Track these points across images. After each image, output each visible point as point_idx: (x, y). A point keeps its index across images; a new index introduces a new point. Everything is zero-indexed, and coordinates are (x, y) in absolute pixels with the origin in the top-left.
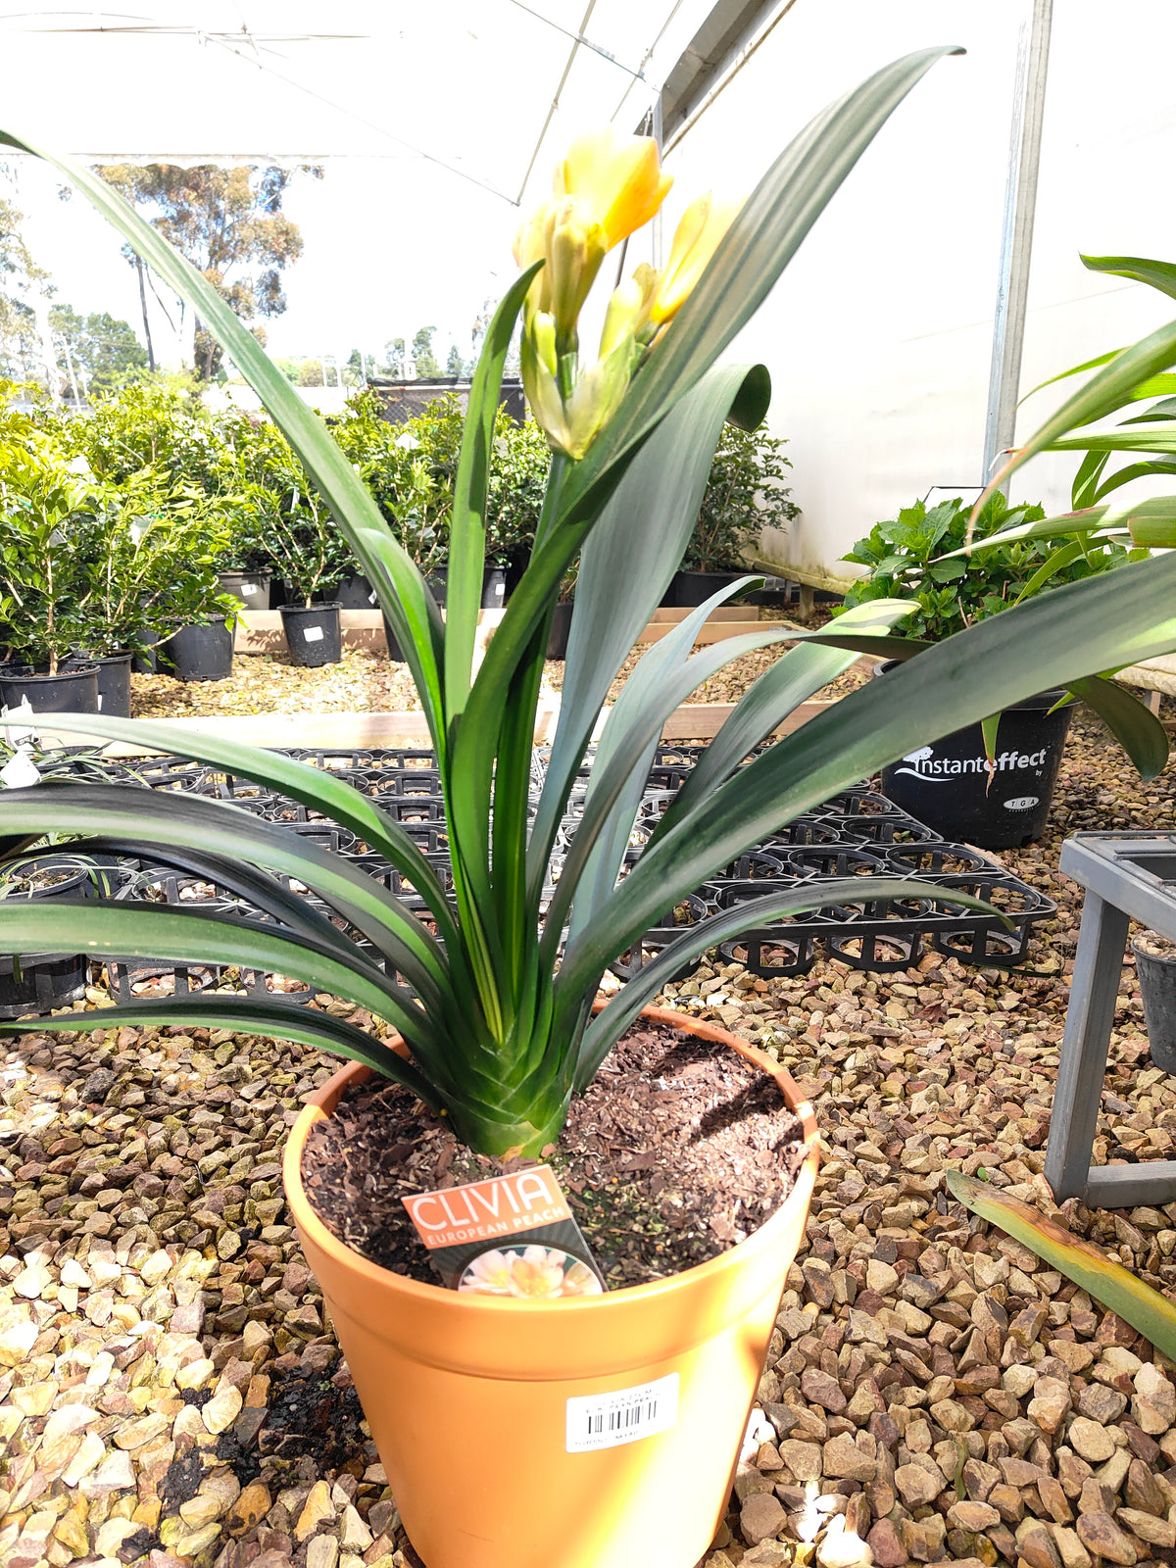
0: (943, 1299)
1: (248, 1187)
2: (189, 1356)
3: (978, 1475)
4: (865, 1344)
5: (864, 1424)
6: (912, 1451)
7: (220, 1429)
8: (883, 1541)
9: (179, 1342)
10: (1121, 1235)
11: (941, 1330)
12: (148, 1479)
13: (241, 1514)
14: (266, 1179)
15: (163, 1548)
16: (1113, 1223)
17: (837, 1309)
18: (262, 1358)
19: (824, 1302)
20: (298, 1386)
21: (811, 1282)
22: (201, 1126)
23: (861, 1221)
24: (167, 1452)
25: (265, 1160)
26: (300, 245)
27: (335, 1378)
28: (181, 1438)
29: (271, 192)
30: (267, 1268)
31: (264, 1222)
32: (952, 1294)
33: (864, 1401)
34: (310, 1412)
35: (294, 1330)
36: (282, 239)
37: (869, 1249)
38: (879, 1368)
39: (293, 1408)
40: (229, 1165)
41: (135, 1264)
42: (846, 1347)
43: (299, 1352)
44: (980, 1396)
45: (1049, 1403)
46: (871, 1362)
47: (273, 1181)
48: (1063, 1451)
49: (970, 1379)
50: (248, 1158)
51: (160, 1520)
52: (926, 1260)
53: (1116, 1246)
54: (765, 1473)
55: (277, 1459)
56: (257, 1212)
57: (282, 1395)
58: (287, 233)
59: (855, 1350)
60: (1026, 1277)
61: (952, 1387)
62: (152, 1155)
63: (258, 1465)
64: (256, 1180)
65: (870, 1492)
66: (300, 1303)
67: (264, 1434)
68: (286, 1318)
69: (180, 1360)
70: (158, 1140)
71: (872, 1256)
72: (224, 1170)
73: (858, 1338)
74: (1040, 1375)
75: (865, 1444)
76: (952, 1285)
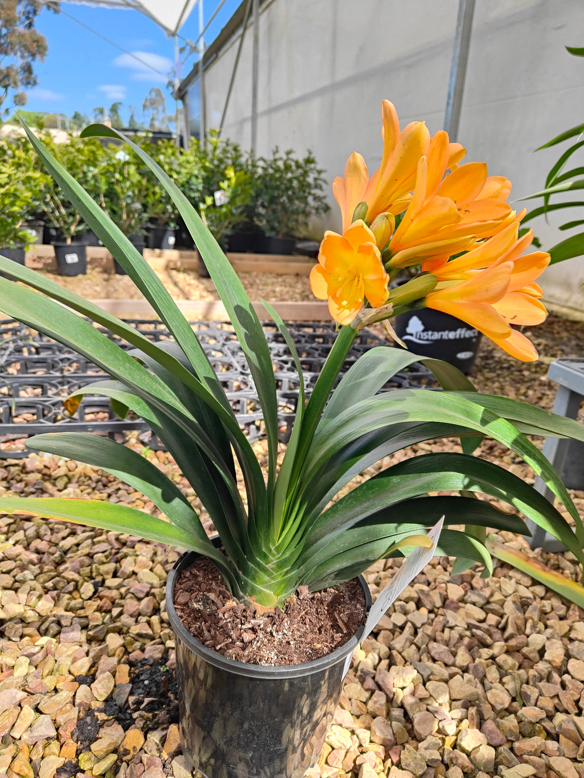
0: (488, 602)
1: (92, 557)
2: (77, 656)
3: (529, 693)
4: (456, 628)
5: (465, 670)
6: (491, 682)
7: (104, 698)
8: (491, 732)
9: (68, 648)
10: (562, 565)
11: (492, 619)
12: (65, 731)
13: (127, 747)
14: (103, 552)
15: (83, 771)
16: (557, 560)
17: (436, 610)
18: (121, 655)
19: (429, 607)
20: (147, 670)
21: (422, 597)
22: (56, 523)
23: (439, 564)
24: (74, 713)
25: (99, 542)
26: (45, 49)
27: (168, 664)
28: (80, 705)
29: (28, 18)
30: (113, 603)
31: (106, 577)
32: (492, 600)
33: (463, 658)
34: (158, 685)
35: (136, 638)
36: (35, 45)
37: (447, 578)
38: (466, 640)
39: (146, 682)
40: (78, 545)
41: (31, 604)
42: (447, 630)
43: (143, 650)
44: (518, 651)
45: (555, 653)
46: (461, 637)
47: (107, 553)
48: (566, 677)
49: (513, 643)
50: (89, 541)
51: (77, 755)
52: (477, 583)
53: (561, 571)
54: (421, 700)
55: (143, 713)
56: (101, 572)
57: (138, 676)
58: (37, 41)
59: (453, 632)
60: (526, 589)
61: (505, 648)
62: (29, 541)
63: (131, 717)
64: (97, 553)
65: (478, 706)
66: (137, 621)
67: (132, 699)
68: (130, 631)
69: (71, 659)
70: (31, 532)
71: (448, 582)
72: (75, 548)
73: (453, 625)
74: (548, 639)
75: (469, 681)
76: (492, 595)
